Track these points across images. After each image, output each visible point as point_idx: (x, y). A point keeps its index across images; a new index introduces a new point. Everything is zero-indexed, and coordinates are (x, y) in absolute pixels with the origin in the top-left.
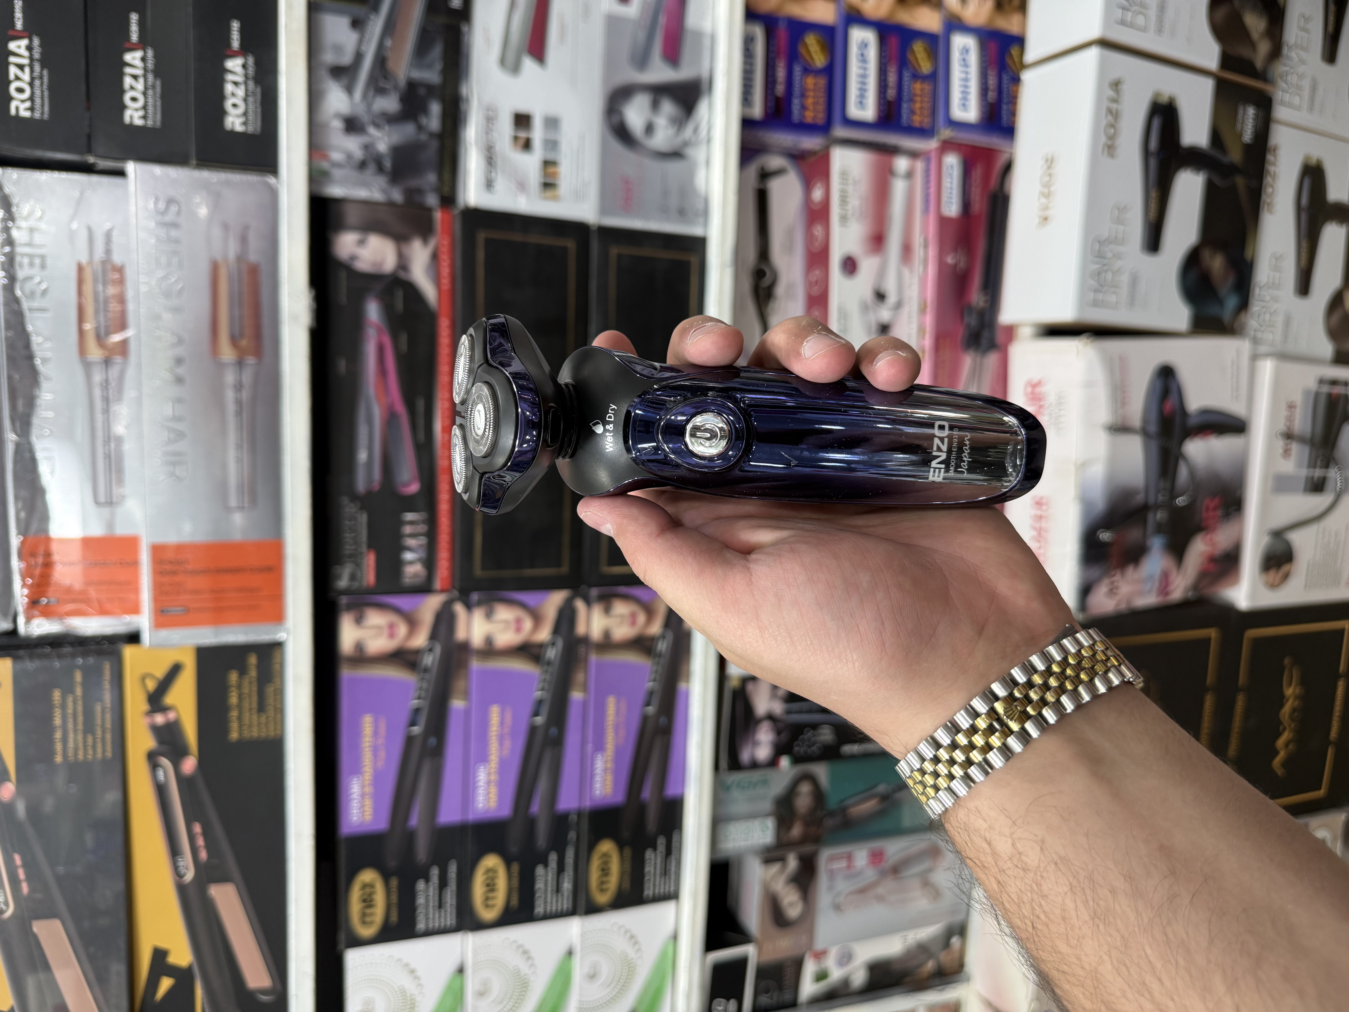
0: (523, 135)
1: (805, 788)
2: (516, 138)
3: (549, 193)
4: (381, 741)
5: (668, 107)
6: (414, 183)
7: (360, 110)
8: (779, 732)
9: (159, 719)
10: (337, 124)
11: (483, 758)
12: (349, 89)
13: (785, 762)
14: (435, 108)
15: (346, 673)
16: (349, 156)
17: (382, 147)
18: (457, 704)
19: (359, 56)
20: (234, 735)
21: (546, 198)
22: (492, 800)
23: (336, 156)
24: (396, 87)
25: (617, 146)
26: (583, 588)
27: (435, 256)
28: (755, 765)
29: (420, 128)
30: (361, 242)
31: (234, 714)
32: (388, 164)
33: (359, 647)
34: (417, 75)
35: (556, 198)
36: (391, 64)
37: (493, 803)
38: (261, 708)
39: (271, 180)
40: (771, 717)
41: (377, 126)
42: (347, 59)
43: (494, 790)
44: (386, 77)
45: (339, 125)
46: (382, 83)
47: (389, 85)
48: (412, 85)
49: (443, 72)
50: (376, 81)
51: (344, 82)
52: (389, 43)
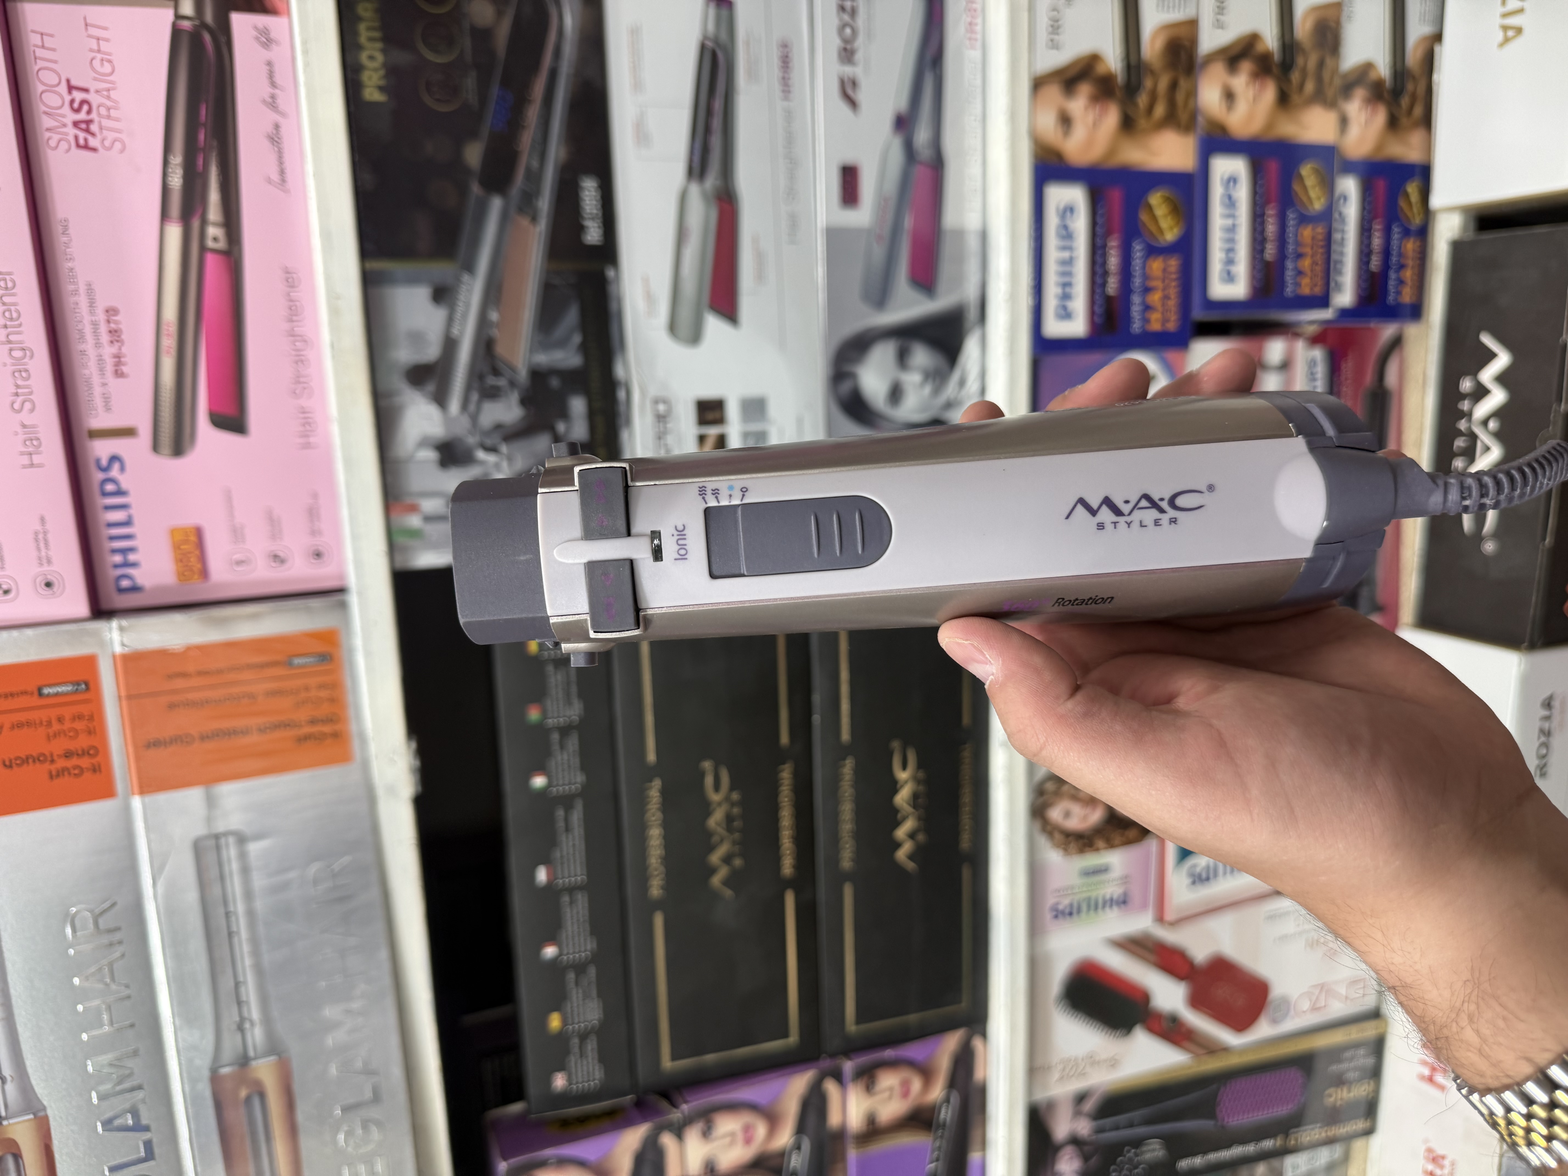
0: (713, 431)
2: (702, 439)
5: (922, 357)
7: (461, 428)
8: (1086, 1158)
10: (426, 456)
12: (440, 399)
14: (578, 405)
19: (450, 346)
23: (428, 505)
24: (512, 384)
26: (833, 1062)
29: (556, 440)
34: (543, 359)
36: (500, 349)
40: (1074, 1141)
41: (490, 447)
42: (432, 352)
44: (496, 372)
45: (430, 455)
46: (491, 381)
47: (502, 382)
48: (538, 376)
49: (584, 348)
50: (481, 377)
51: (431, 387)
52: (494, 316)
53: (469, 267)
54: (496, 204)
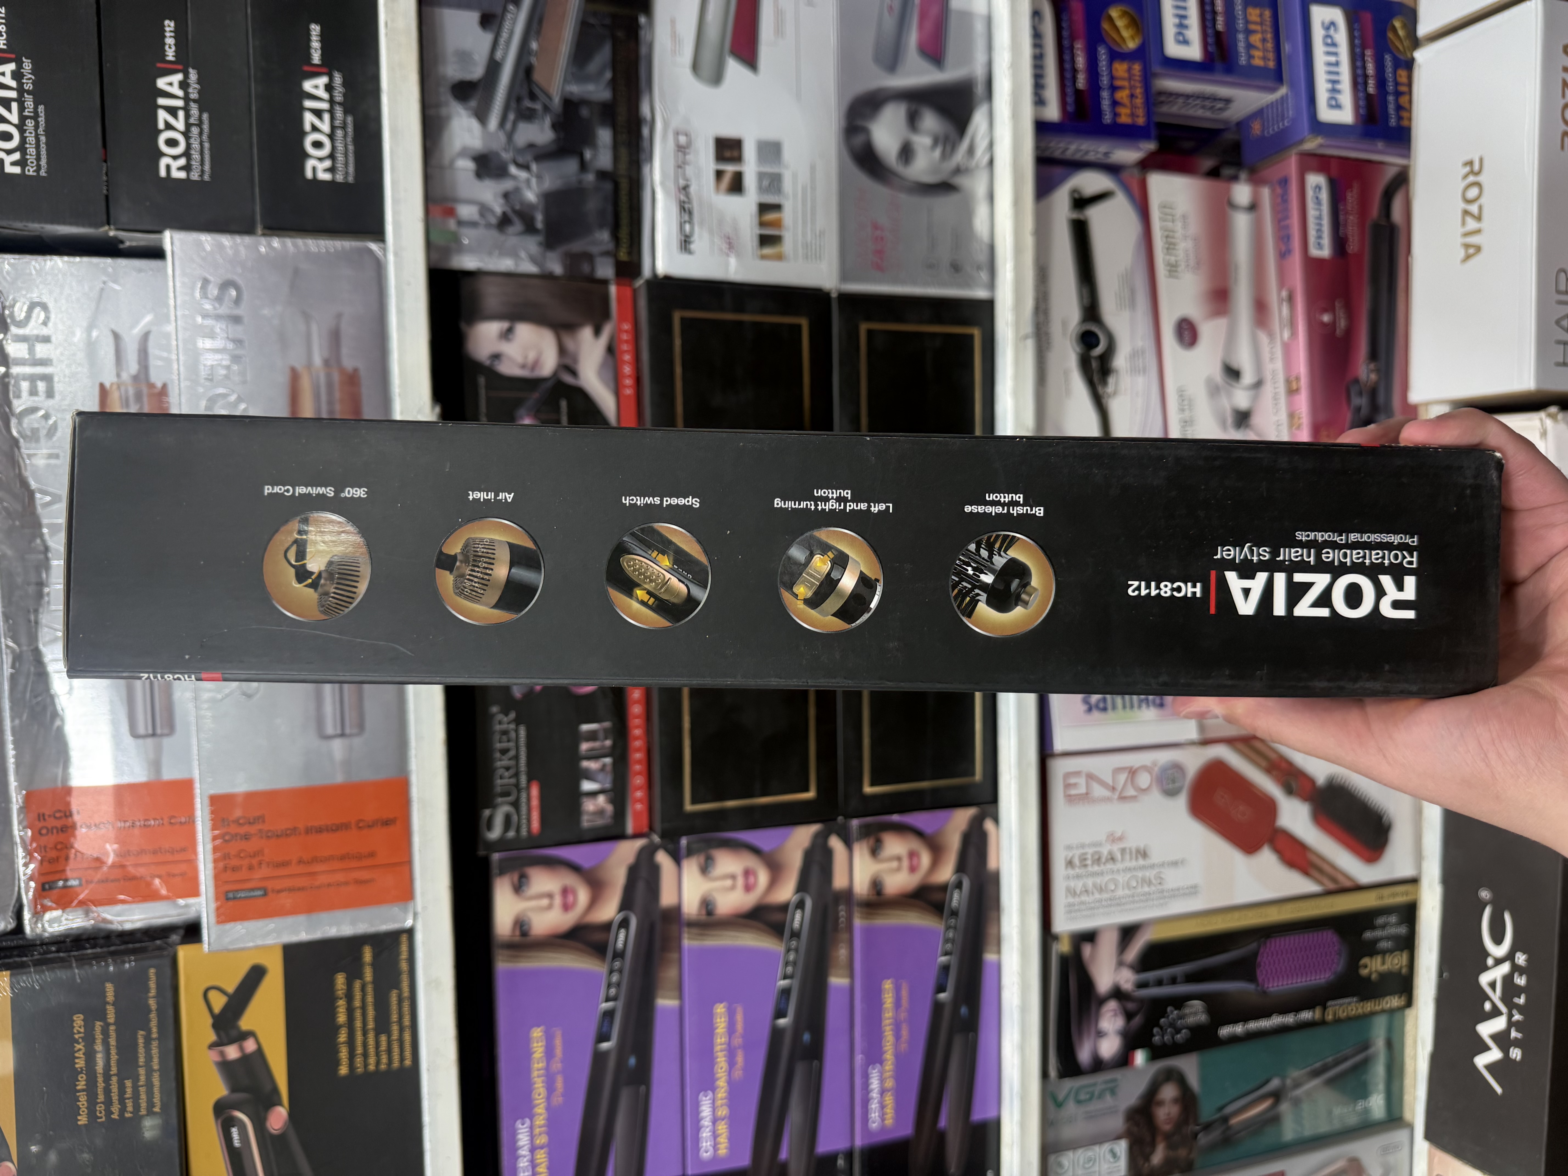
0: (730, 168)
1: (1169, 1092)
2: (719, 174)
3: (767, 251)
4: (557, 1065)
5: (930, 121)
6: (577, 246)
7: (498, 143)
8: (1129, 1016)
9: (232, 1052)
10: (466, 165)
11: (707, 1085)
12: (482, 116)
13: (1140, 1057)
14: (604, 136)
15: (502, 965)
16: (484, 209)
17: (531, 196)
19: (493, 67)
20: (344, 1070)
21: (763, 257)
22: (723, 1145)
23: (466, 211)
24: (546, 109)
25: (863, 179)
26: (840, 819)
27: (610, 350)
28: (1098, 1065)
29: (583, 166)
30: (507, 334)
31: (343, 1037)
32: (539, 220)
33: (521, 925)
34: (575, 89)
35: (779, 257)
36: (537, 76)
37: (724, 1149)
38: (383, 1026)
39: (373, 246)
40: (1117, 994)
41: (522, 165)
42: (477, 72)
43: (724, 1132)
44: (533, 97)
45: (469, 165)
46: (527, 103)
47: (538, 106)
48: (570, 105)
49: (613, 83)
50: (519, 100)
51: (473, 103)
52: (534, 45)
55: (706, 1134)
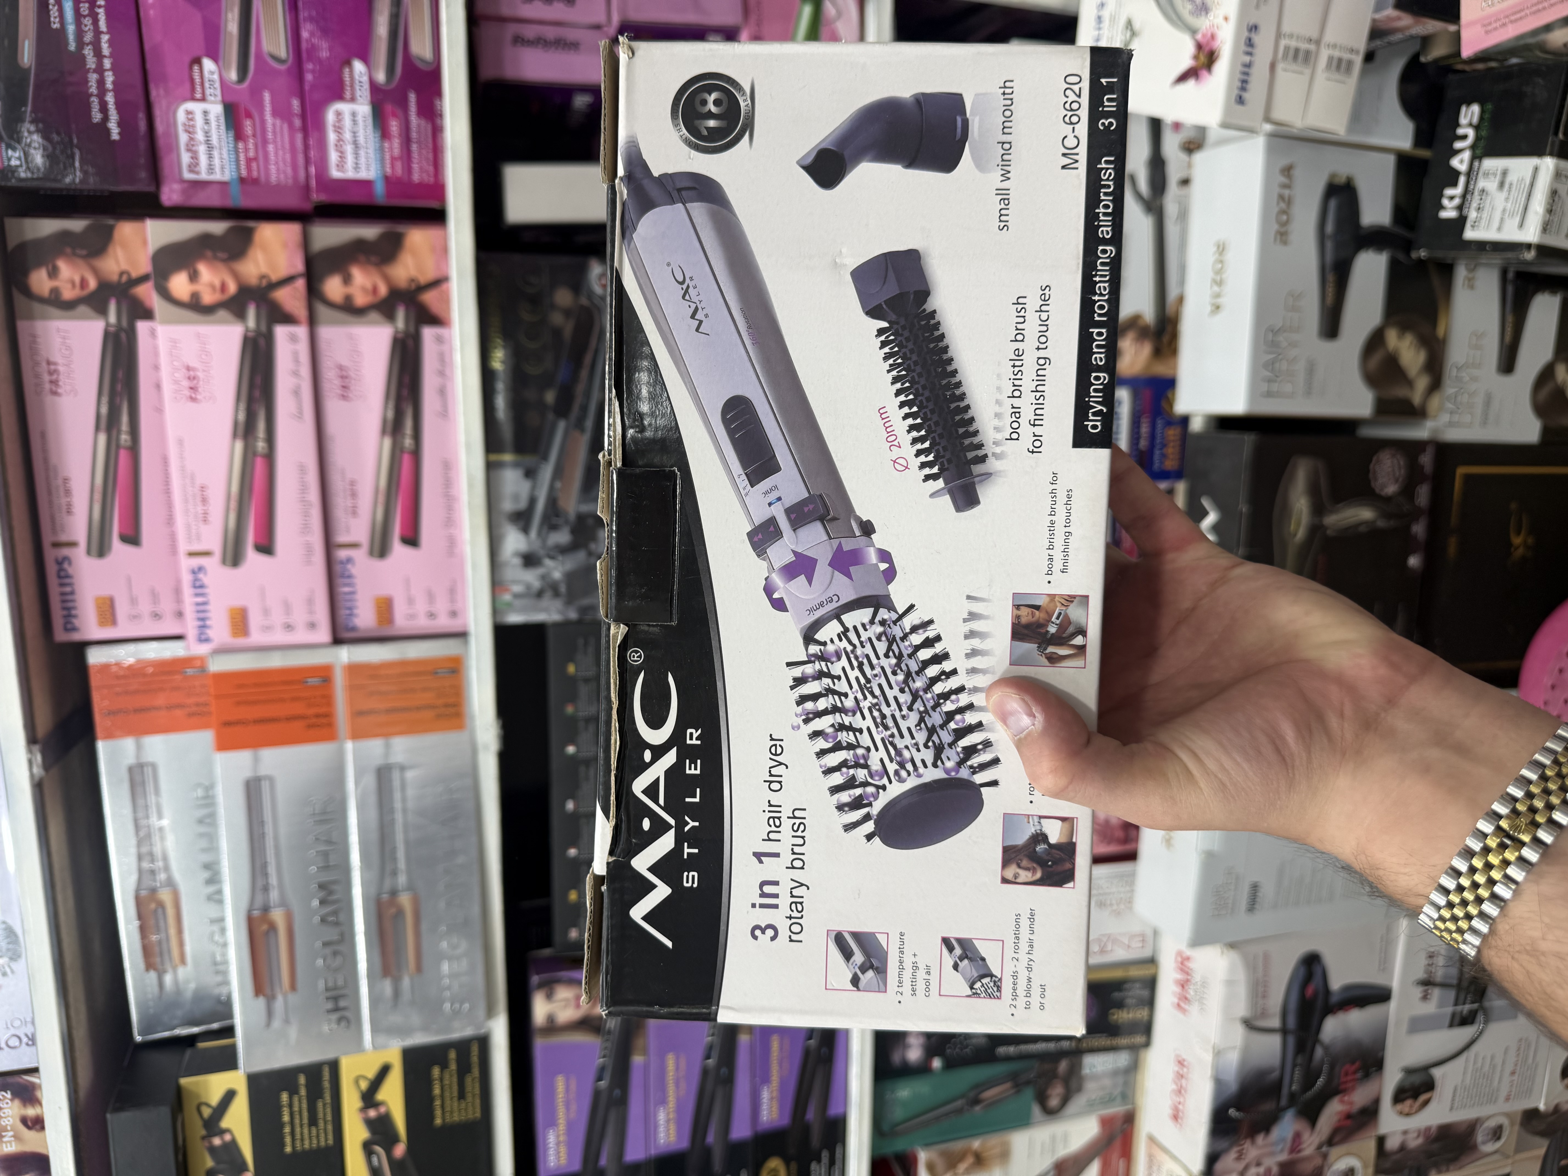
4: (572, 1096)
6: (586, 600)
7: (537, 546)
9: (372, 1113)
11: (663, 1101)
12: (526, 530)
15: (539, 1043)
16: (528, 587)
17: (558, 576)
18: (637, 1060)
19: (532, 501)
20: (438, 1121)
22: (672, 1136)
23: (514, 589)
24: (567, 522)
28: (908, 1069)
29: (590, 553)
31: (437, 1103)
32: (563, 588)
33: (550, 1019)
34: (586, 507)
36: (561, 503)
37: (673, 1138)
38: (462, 1096)
41: (552, 558)
42: (522, 504)
43: (673, 1127)
44: (557, 515)
45: (517, 561)
46: (555, 521)
47: (561, 521)
50: (550, 517)
51: (521, 524)
52: (558, 485)
53: (545, 457)
54: (562, 425)
55: (662, 1129)
